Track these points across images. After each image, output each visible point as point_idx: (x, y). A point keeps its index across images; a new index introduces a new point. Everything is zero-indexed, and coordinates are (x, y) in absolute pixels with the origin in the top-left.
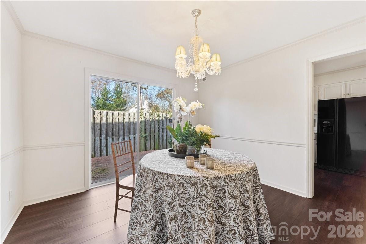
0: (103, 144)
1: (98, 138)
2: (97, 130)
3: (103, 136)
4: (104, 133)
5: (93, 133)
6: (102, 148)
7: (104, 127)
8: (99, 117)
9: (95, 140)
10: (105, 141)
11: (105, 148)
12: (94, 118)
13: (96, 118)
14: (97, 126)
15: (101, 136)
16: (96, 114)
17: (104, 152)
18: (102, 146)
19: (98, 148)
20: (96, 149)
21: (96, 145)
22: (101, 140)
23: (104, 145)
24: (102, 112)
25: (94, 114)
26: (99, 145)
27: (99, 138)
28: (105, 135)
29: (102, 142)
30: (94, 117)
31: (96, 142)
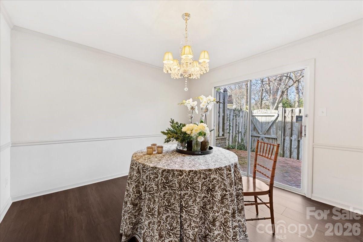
0: (294, 145)
1: (287, 138)
2: (287, 129)
3: (294, 137)
4: (295, 133)
5: (283, 132)
6: (292, 149)
7: (295, 127)
8: (290, 116)
9: (284, 139)
10: (296, 142)
11: (296, 150)
12: (285, 117)
13: (286, 117)
14: (287, 125)
15: (291, 136)
16: (287, 112)
17: (295, 154)
18: (292, 147)
19: (287, 149)
20: (285, 148)
21: (285, 145)
22: (291, 140)
23: (295, 147)
24: (294, 110)
25: (285, 112)
26: (289, 146)
27: (289, 138)
28: (296, 136)
29: (293, 142)
30: (285, 115)
31: (286, 141)
